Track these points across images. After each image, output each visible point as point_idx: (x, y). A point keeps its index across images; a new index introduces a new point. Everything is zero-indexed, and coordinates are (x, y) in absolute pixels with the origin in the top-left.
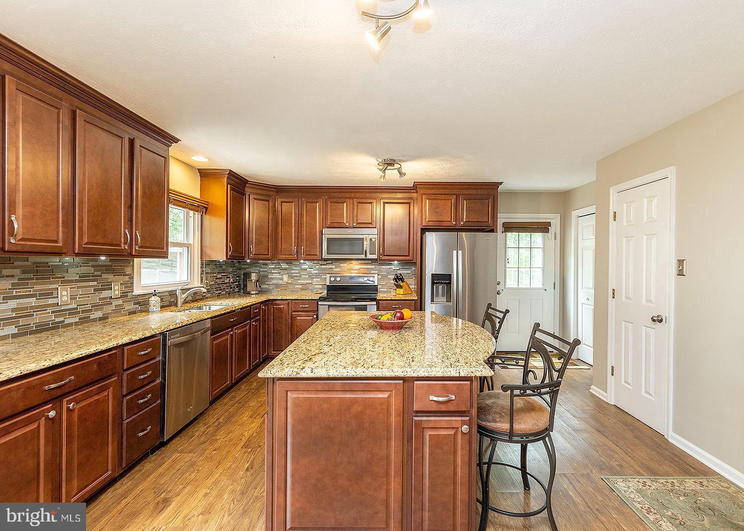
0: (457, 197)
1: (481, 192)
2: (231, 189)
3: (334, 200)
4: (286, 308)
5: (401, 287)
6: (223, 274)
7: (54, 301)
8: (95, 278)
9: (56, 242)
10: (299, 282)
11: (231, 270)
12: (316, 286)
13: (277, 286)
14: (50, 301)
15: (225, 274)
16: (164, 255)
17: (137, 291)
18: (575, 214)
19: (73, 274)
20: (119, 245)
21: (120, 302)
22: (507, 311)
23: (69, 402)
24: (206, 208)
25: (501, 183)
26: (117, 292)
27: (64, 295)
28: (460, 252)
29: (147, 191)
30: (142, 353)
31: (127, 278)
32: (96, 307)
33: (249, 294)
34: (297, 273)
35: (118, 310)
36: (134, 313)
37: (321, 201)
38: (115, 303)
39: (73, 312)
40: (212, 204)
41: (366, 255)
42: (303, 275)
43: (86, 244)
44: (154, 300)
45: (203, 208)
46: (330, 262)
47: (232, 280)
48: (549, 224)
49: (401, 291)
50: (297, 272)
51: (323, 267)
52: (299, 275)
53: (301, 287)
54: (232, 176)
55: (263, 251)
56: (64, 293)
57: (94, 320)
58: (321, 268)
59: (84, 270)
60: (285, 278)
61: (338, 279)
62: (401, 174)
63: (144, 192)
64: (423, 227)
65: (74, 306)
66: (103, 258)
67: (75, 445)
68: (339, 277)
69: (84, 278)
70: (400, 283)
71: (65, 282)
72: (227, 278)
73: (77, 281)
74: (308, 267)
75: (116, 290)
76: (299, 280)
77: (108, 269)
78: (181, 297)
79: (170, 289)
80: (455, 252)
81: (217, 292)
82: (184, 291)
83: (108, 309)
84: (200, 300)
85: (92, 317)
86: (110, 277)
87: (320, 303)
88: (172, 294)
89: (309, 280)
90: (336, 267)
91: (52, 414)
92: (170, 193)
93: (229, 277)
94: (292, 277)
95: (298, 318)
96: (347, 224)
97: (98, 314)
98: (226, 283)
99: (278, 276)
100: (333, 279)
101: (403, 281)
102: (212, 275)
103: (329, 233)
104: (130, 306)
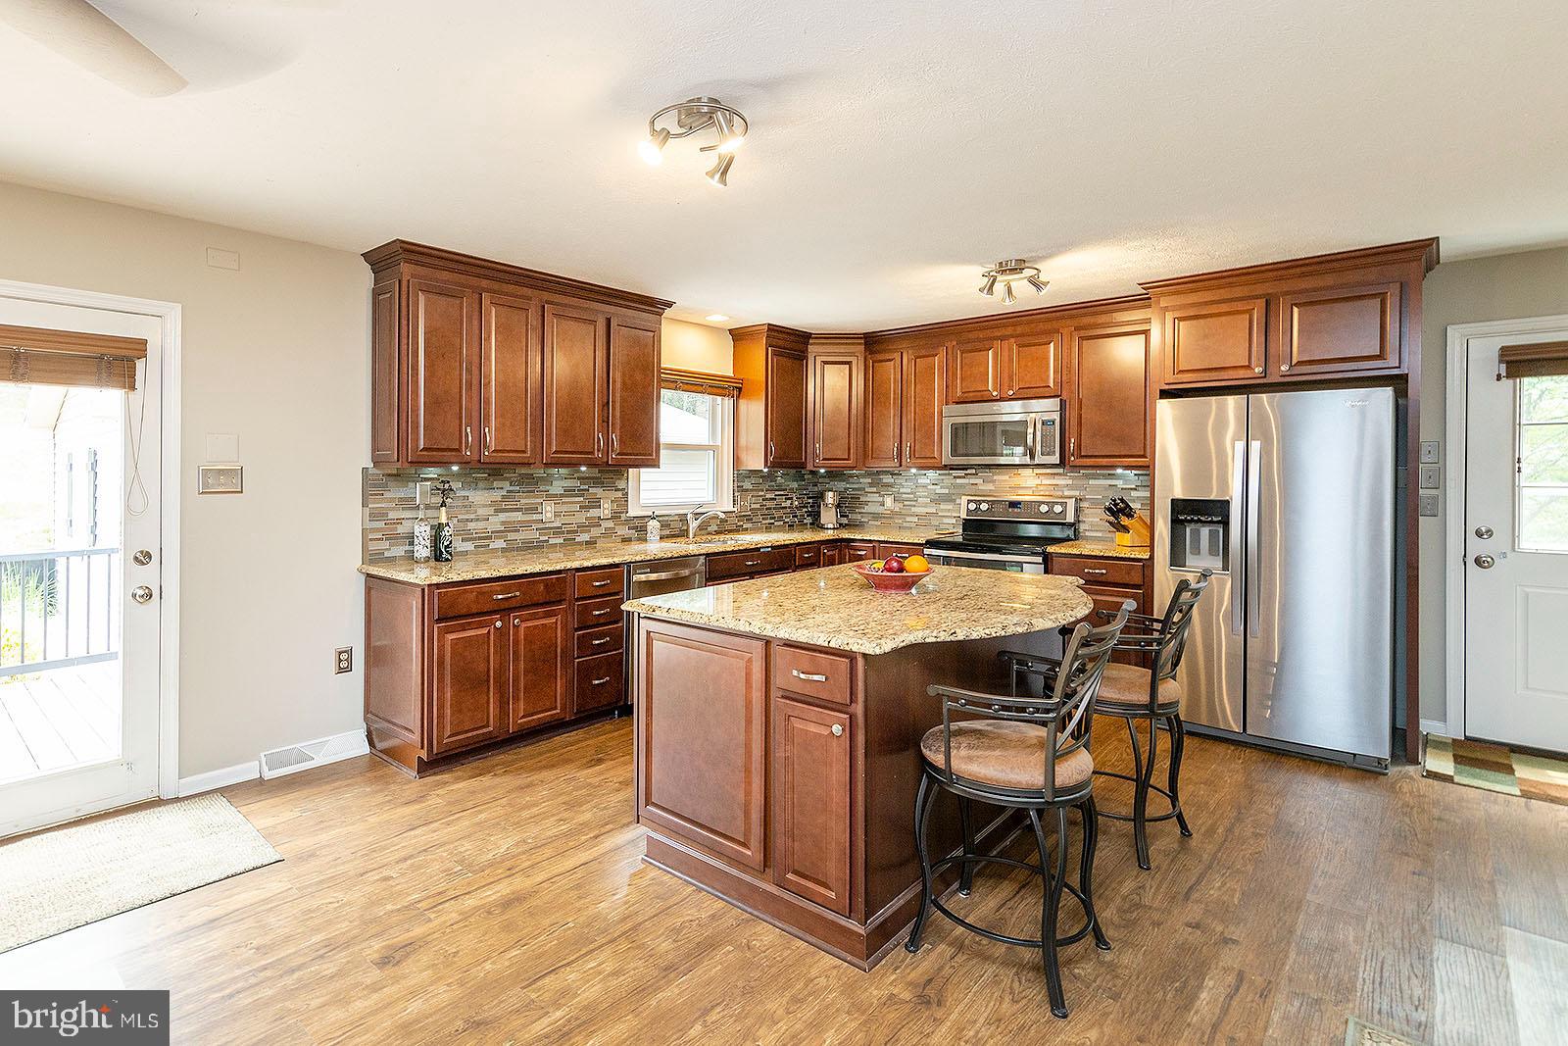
2: (774, 354)
3: (969, 346)
5: (1126, 529)
6: (777, 493)
7: (539, 517)
8: (582, 493)
9: (524, 452)
11: (795, 485)
13: (876, 516)
14: (535, 517)
15: (782, 493)
16: (655, 464)
17: (632, 513)
19: (557, 488)
20: (592, 453)
21: (610, 524)
23: (515, 618)
24: (740, 389)
26: (606, 512)
27: (548, 511)
29: (628, 382)
30: (597, 584)
31: (620, 494)
32: (583, 528)
33: (822, 528)
34: (909, 494)
35: (609, 533)
36: (629, 540)
37: (942, 352)
38: (605, 525)
39: (558, 531)
40: (748, 380)
42: (921, 497)
43: (556, 452)
44: (653, 525)
45: (733, 389)
46: (974, 471)
47: (797, 503)
49: (1125, 539)
50: (909, 491)
51: (958, 481)
52: (913, 496)
54: (774, 330)
55: (839, 453)
56: (549, 508)
57: (580, 543)
58: (954, 485)
59: (568, 483)
60: (889, 501)
61: (984, 507)
63: (624, 383)
64: (1167, 387)
65: (557, 524)
66: (583, 469)
67: (522, 665)
68: (987, 502)
69: (569, 492)
70: (1125, 521)
71: (551, 497)
72: (789, 499)
73: (562, 495)
74: (928, 481)
75: (606, 509)
77: (596, 482)
78: (693, 525)
79: (682, 512)
81: (767, 522)
82: (697, 515)
83: (595, 532)
84: (730, 531)
85: (578, 539)
86: (598, 492)
88: (683, 518)
89: (931, 506)
90: (985, 482)
91: (499, 624)
92: (662, 373)
93: (792, 498)
94: (901, 501)
96: (995, 393)
97: (585, 537)
98: (785, 508)
99: (876, 498)
100: (972, 506)
101: (1130, 516)
102: (755, 493)
103: (955, 415)
104: (623, 531)
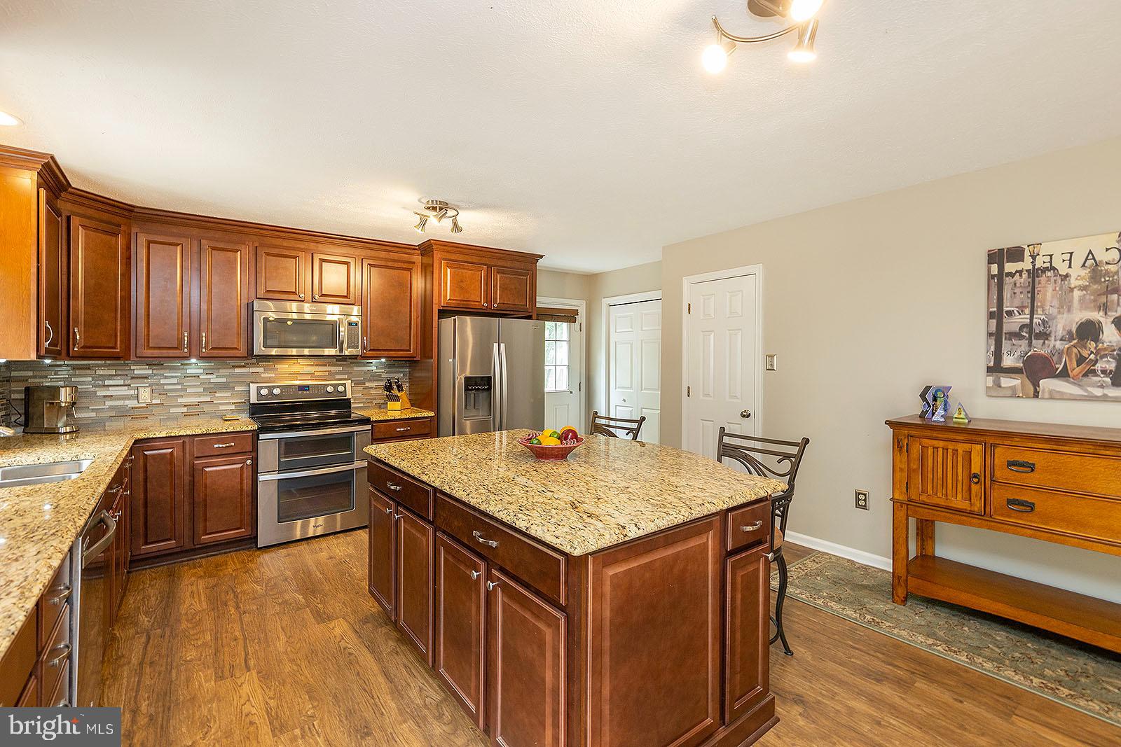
0: (489, 267)
1: (517, 265)
4: (177, 453)
10: (180, 400)
12: (222, 408)
18: (605, 302)
22: (643, 419)
25: (541, 257)
28: (502, 346)
34: (175, 384)
37: (245, 249)
41: (341, 350)
42: (190, 386)
48: (576, 312)
50: (175, 381)
51: (237, 370)
52: (179, 387)
53: (185, 410)
58: (233, 375)
60: (145, 395)
61: (277, 391)
62: (456, 228)
68: (279, 387)
74: (201, 371)
76: (182, 396)
80: (496, 345)
87: (261, 436)
89: (205, 395)
90: (266, 370)
94: (164, 393)
95: (207, 469)
99: (124, 393)
100: (264, 392)
103: (267, 310)
